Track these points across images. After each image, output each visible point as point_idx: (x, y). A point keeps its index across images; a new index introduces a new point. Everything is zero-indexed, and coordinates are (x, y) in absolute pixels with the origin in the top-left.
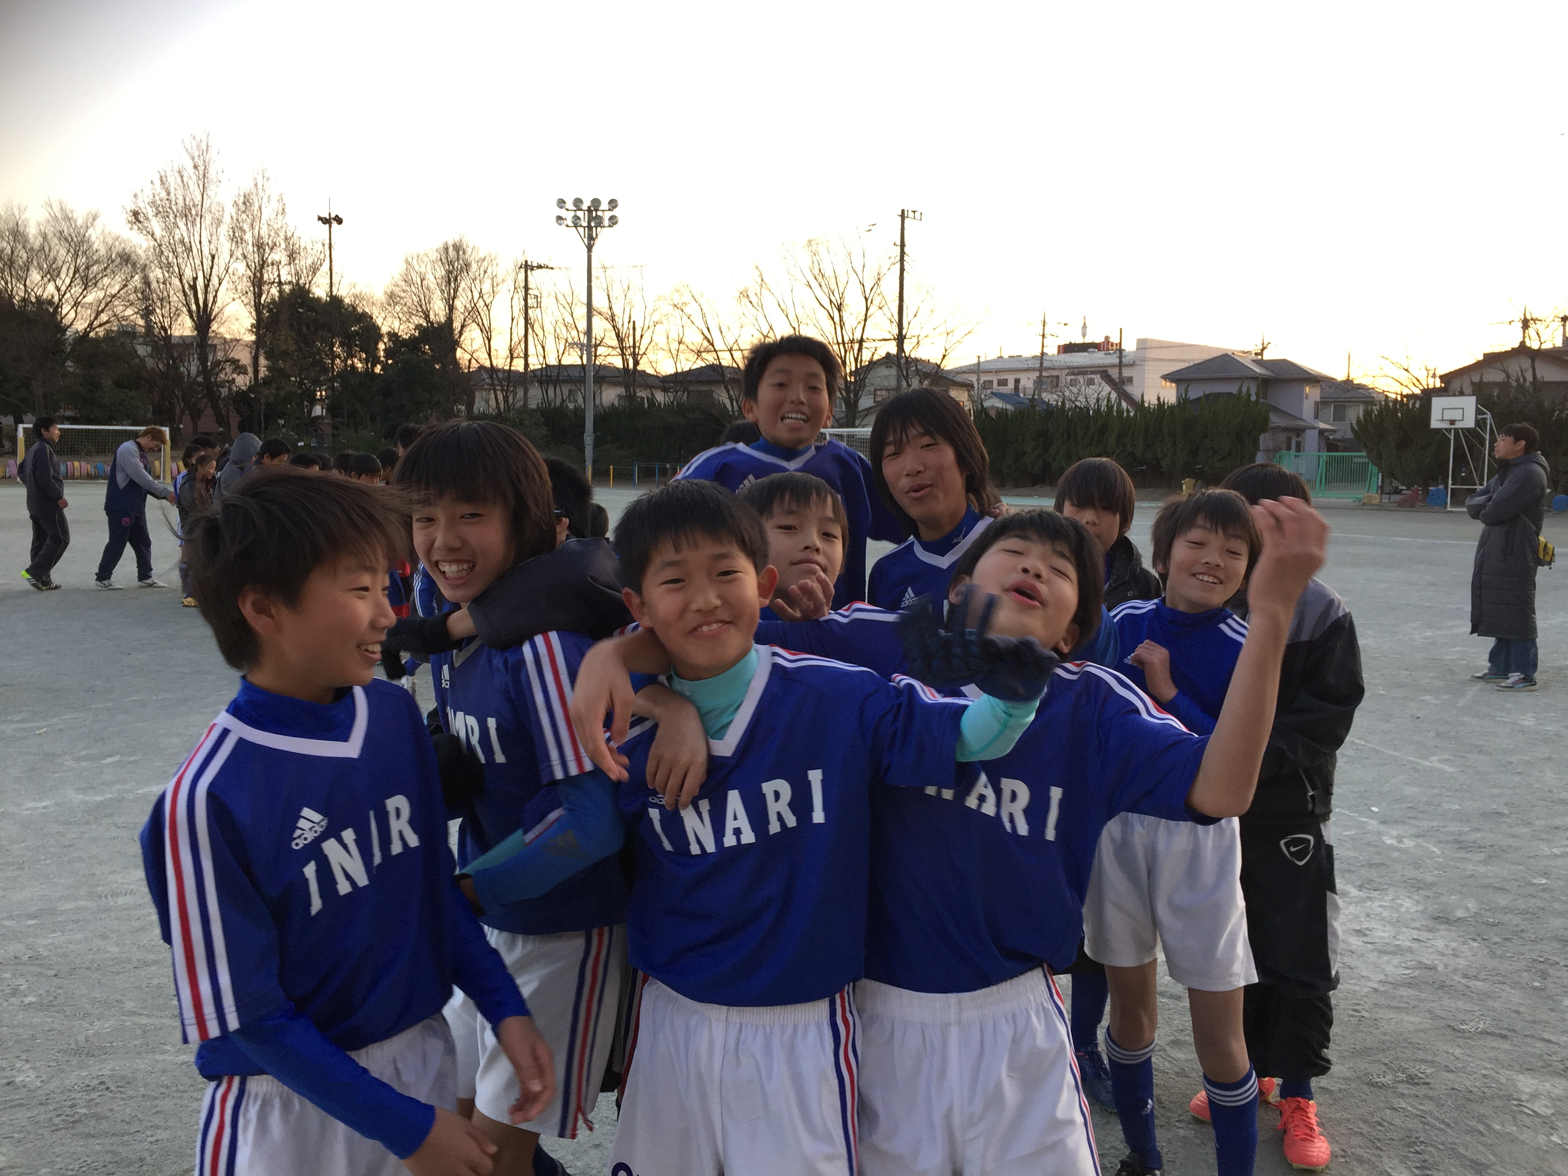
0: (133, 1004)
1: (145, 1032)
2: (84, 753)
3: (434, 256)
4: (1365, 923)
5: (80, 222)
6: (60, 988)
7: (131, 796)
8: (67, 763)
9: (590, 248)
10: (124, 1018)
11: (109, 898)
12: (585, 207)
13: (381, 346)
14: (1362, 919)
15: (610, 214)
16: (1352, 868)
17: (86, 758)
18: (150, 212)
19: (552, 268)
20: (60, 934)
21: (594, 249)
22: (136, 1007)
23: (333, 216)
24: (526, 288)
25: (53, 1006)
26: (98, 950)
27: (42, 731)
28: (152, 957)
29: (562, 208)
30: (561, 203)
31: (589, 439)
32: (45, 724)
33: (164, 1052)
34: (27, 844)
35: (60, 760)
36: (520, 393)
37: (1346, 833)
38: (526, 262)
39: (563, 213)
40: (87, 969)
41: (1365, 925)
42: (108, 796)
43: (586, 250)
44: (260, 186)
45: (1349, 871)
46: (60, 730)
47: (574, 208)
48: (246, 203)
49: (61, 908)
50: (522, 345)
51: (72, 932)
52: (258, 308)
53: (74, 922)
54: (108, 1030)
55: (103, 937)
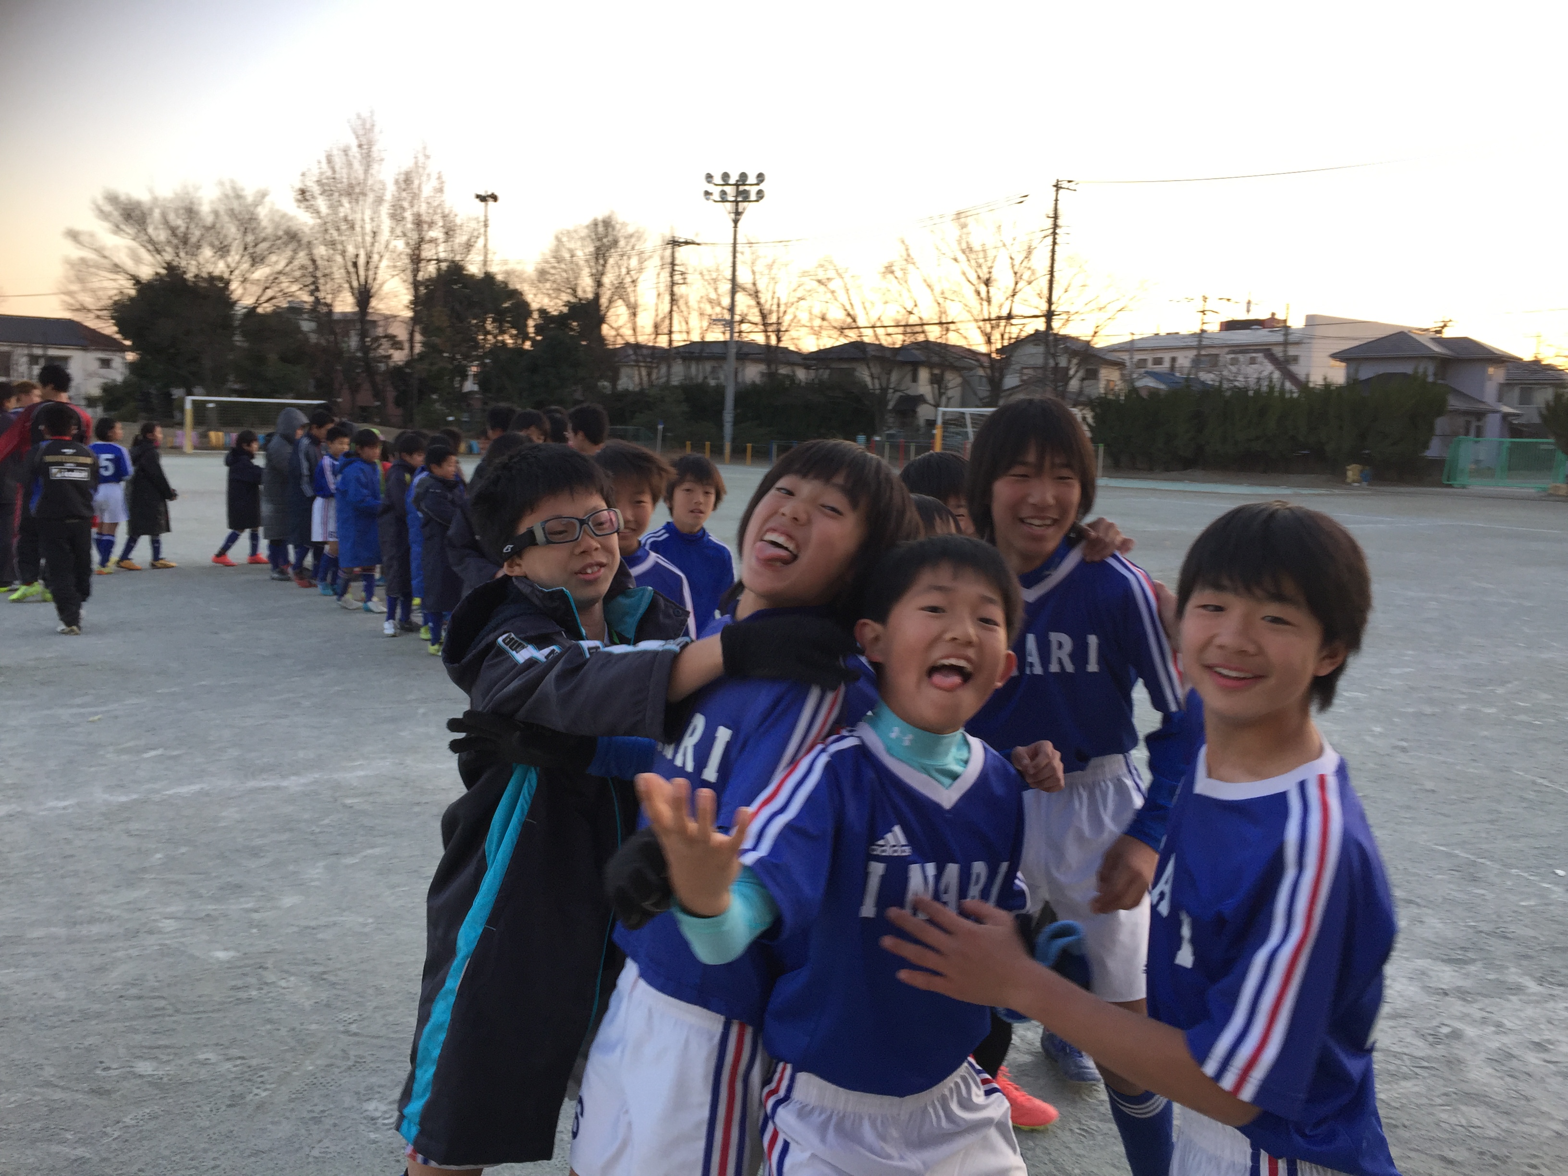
0: (52, 1071)
1: (51, 1111)
2: (130, 744)
3: (584, 232)
4: (1547, 1033)
5: (250, 199)
7: (157, 798)
8: (108, 756)
9: (736, 222)
10: (36, 1089)
11: (85, 925)
12: (732, 181)
13: (531, 323)
14: (1542, 1026)
15: (757, 188)
16: (1531, 952)
17: (128, 750)
18: (316, 189)
19: (698, 244)
20: (12, 970)
21: (739, 224)
22: (53, 1076)
23: (489, 193)
24: (673, 264)
26: (44, 994)
27: (96, 718)
28: (96, 1007)
29: (709, 182)
30: (709, 177)
31: (728, 417)
32: (104, 709)
33: (64, 1142)
34: (28, 851)
35: (102, 753)
36: (664, 370)
37: (1523, 904)
38: (674, 237)
39: (710, 188)
40: (23, 1019)
41: (1547, 1036)
42: (135, 796)
43: (732, 225)
44: (420, 164)
45: (1527, 957)
46: (116, 717)
47: (722, 183)
48: (407, 181)
49: (29, 936)
50: (667, 322)
51: (26, 969)
52: (416, 285)
53: (35, 955)
54: (13, 1105)
55: (56, 977)
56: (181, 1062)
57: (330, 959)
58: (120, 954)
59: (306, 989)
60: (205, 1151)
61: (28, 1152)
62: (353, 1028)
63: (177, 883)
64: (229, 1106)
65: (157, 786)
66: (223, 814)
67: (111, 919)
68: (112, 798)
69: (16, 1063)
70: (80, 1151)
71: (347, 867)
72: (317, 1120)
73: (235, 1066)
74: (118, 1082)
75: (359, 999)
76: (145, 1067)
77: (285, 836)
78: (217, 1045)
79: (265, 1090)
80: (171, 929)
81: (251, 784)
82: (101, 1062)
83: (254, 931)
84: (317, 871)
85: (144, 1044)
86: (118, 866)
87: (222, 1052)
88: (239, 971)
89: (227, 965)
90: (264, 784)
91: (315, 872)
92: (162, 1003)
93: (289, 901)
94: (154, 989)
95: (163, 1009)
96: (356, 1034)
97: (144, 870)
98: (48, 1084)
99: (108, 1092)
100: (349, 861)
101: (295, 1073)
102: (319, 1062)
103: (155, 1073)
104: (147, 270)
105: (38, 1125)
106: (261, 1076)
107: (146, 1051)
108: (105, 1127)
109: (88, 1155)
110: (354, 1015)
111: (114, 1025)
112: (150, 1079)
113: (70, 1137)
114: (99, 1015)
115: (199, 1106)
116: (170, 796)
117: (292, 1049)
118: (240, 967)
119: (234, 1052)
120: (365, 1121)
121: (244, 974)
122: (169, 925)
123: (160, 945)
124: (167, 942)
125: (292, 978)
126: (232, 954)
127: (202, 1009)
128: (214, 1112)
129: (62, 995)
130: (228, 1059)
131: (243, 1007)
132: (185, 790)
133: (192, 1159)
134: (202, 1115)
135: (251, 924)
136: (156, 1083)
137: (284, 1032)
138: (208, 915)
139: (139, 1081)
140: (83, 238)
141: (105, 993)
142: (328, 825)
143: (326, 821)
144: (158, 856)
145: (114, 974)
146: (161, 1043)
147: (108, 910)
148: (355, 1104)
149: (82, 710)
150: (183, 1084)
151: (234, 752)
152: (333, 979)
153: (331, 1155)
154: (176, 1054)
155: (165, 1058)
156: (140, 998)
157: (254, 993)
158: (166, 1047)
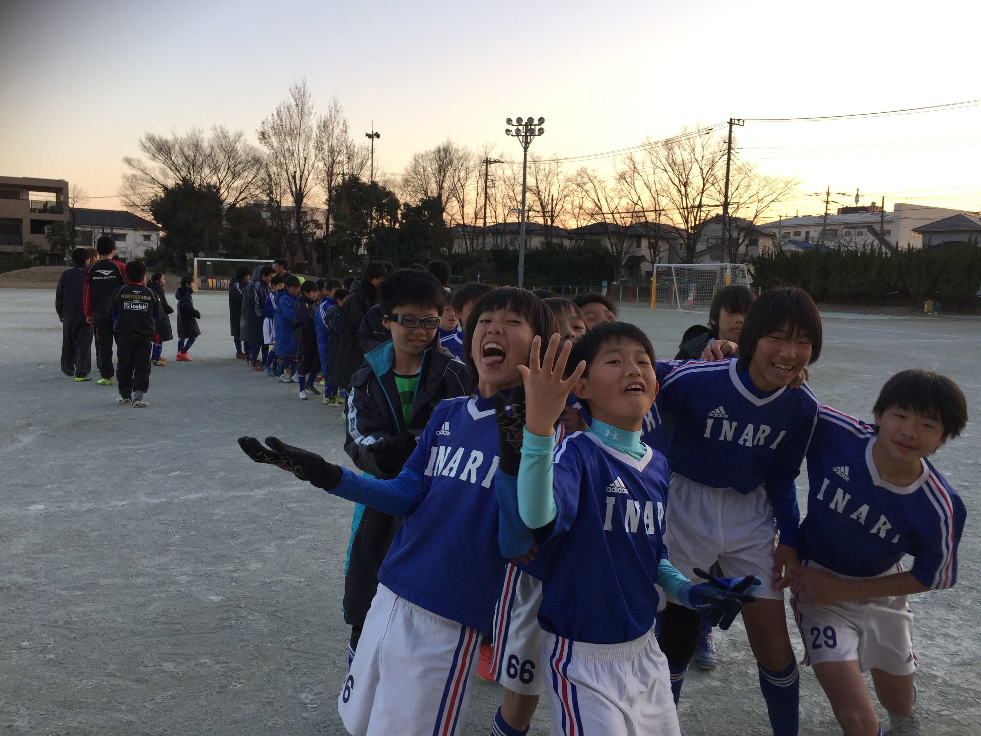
1: (112, 691)
2: (161, 468)
3: (432, 156)
5: (232, 139)
6: (73, 649)
7: (176, 501)
8: (148, 475)
9: (526, 149)
10: (104, 678)
11: (134, 578)
12: (524, 123)
13: (399, 212)
15: (539, 127)
17: (160, 472)
18: (271, 132)
19: (503, 162)
20: (91, 604)
21: (529, 150)
22: (114, 669)
23: (374, 133)
24: (487, 175)
25: (62, 663)
26: (110, 619)
27: (141, 452)
28: (141, 628)
29: (509, 124)
30: (509, 121)
31: (521, 270)
32: (145, 446)
33: (119, 711)
34: (101, 532)
35: (144, 473)
36: (481, 240)
38: (487, 158)
39: (510, 127)
40: (97, 634)
42: (163, 500)
43: (523, 150)
44: (333, 116)
46: (153, 451)
47: (517, 124)
48: (325, 126)
49: (101, 584)
50: (483, 210)
51: (99, 604)
52: (330, 189)
53: (105, 595)
54: (90, 687)
55: (117, 609)
56: (189, 664)
57: (279, 603)
58: (154, 596)
59: (264, 621)
60: (204, 720)
61: (99, 717)
62: (293, 646)
63: (188, 553)
64: (218, 692)
65: (177, 494)
66: (216, 511)
67: (149, 575)
68: (150, 501)
69: (93, 661)
70: (130, 717)
71: (289, 546)
72: (271, 703)
73: (222, 668)
74: (152, 675)
75: (296, 629)
76: (168, 666)
77: (253, 526)
78: (211, 654)
79: (240, 683)
80: (184, 581)
81: (232, 493)
82: (143, 662)
83: (234, 584)
84: (271, 548)
85: (168, 652)
86: (154, 542)
87: (213, 659)
88: (226, 609)
89: (218, 605)
90: (240, 494)
91: (270, 549)
92: (179, 627)
93: (254, 566)
94: (173, 618)
95: (180, 630)
96: (294, 650)
97: (169, 545)
98: (111, 675)
99: (146, 681)
100: (290, 542)
101: (257, 673)
102: (272, 667)
103: (174, 670)
104: (171, 183)
105: (105, 700)
106: (238, 674)
107: (168, 656)
108: (145, 702)
109: (134, 720)
110: (293, 638)
111: (150, 640)
112: (171, 674)
113: (123, 708)
114: (141, 633)
115: (200, 692)
116: (185, 500)
117: (257, 658)
118: (226, 606)
119: (221, 658)
120: (299, 705)
121: (227, 611)
122: (183, 579)
123: (178, 591)
124: (182, 589)
125: (257, 614)
126: (220, 598)
127: (203, 631)
128: (209, 696)
129: (119, 620)
130: (218, 663)
131: (227, 631)
132: (193, 496)
133: (195, 725)
134: (202, 697)
135: (232, 579)
136: (174, 676)
137: (251, 647)
138: (206, 573)
139: (164, 675)
140: (135, 163)
141: (145, 619)
142: (277, 520)
143: (277, 517)
144: (177, 536)
145: (151, 609)
146: (178, 651)
147: (147, 569)
148: (294, 694)
149: (133, 447)
150: (192, 677)
151: (222, 474)
152: (280, 615)
153: (279, 726)
154: (186, 659)
155: (180, 661)
156: (166, 623)
157: (234, 622)
158: (181, 654)
